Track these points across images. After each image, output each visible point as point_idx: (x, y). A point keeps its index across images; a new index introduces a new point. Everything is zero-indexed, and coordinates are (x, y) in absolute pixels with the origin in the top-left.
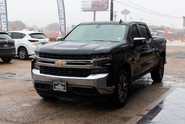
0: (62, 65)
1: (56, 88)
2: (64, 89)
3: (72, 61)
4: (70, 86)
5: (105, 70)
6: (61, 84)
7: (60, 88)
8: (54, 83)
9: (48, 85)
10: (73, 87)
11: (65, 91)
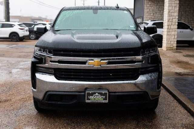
0: (101, 66)
1: (90, 99)
2: (105, 99)
3: (116, 59)
4: (114, 94)
5: (150, 69)
6: (99, 93)
7: (97, 98)
8: (86, 92)
9: (75, 96)
10: (118, 96)
11: (107, 101)
